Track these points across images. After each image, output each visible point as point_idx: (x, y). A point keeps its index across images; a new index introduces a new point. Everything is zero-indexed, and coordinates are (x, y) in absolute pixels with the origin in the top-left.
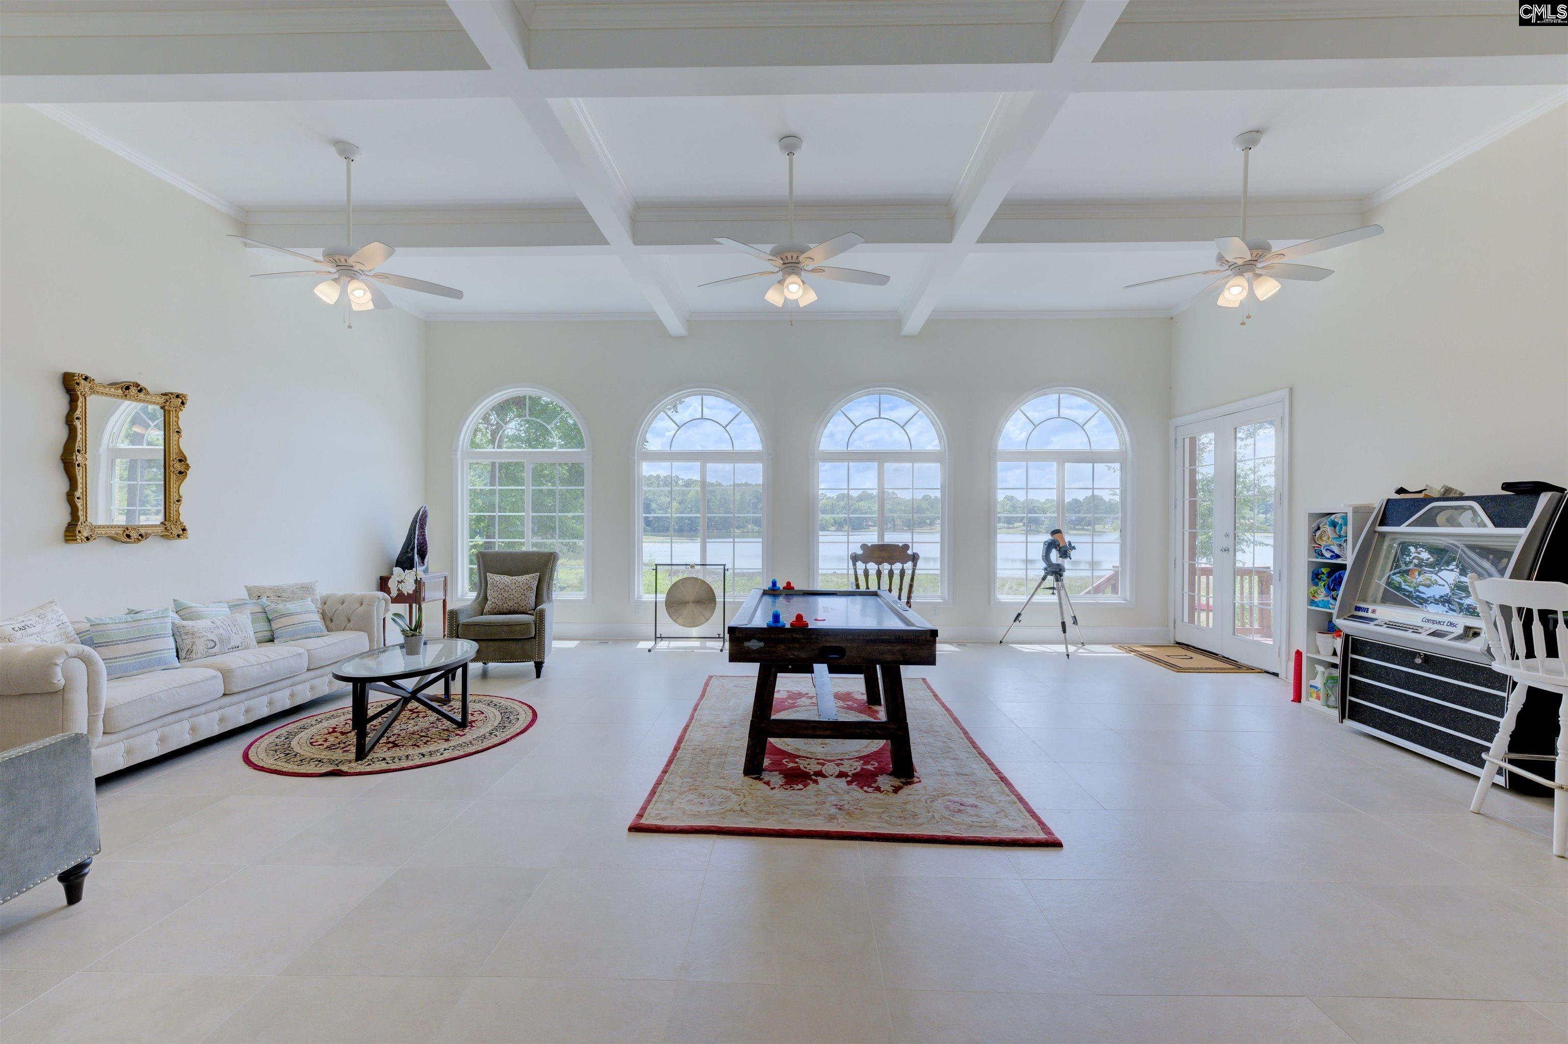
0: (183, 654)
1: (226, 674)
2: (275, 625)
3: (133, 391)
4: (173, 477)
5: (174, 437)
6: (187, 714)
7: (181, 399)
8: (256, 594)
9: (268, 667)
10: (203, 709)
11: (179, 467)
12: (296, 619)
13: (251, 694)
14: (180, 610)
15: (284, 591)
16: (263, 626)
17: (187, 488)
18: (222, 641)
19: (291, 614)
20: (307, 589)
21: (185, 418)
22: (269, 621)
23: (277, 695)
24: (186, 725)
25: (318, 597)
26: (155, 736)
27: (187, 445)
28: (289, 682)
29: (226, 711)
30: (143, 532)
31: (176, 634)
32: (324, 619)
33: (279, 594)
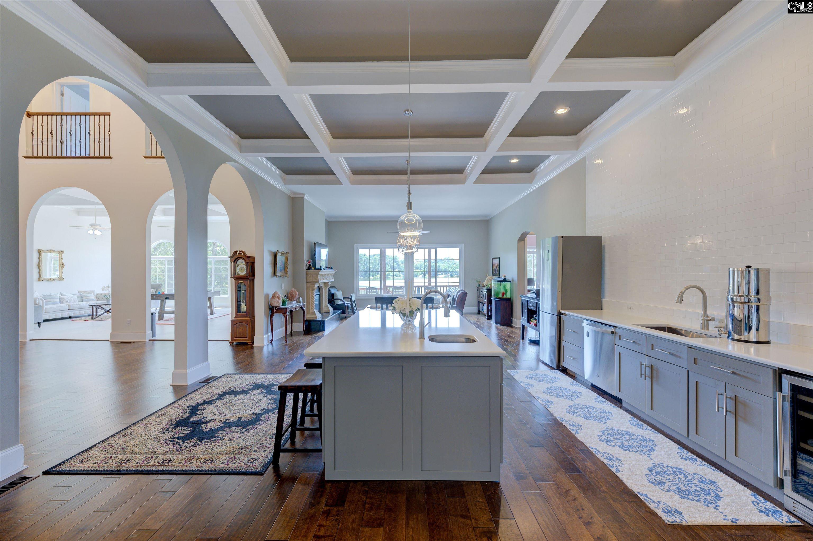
0: (61, 302)
1: (69, 306)
2: (83, 299)
3: (52, 251)
4: (61, 268)
5: (61, 259)
6: (61, 312)
7: (63, 252)
8: (80, 292)
9: (79, 305)
10: (64, 311)
11: (62, 266)
12: (88, 297)
13: (74, 310)
14: (61, 294)
15: (87, 292)
16: (81, 299)
17: (64, 270)
18: (70, 301)
19: (87, 296)
20: (93, 292)
21: (64, 255)
22: (82, 298)
23: (81, 311)
24: (61, 314)
25: (96, 293)
26: (54, 315)
27: (64, 261)
28: (84, 309)
29: (69, 313)
30: (54, 279)
31: (60, 298)
32: (97, 298)
33: (85, 292)
